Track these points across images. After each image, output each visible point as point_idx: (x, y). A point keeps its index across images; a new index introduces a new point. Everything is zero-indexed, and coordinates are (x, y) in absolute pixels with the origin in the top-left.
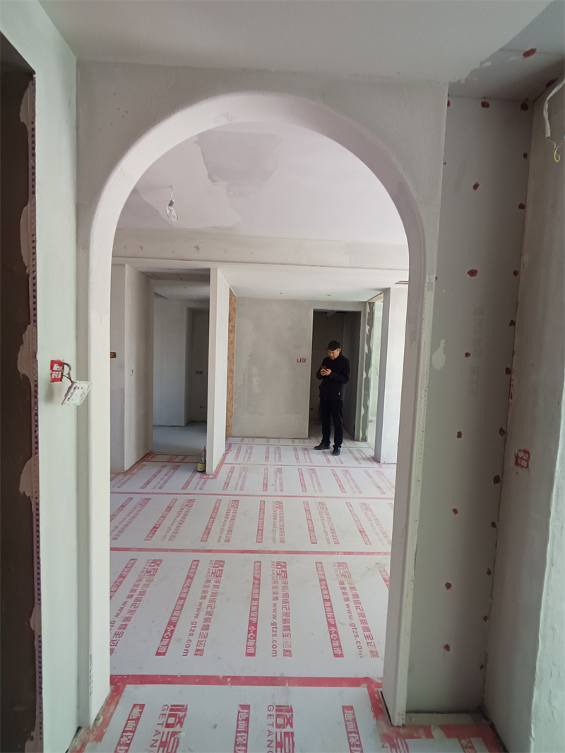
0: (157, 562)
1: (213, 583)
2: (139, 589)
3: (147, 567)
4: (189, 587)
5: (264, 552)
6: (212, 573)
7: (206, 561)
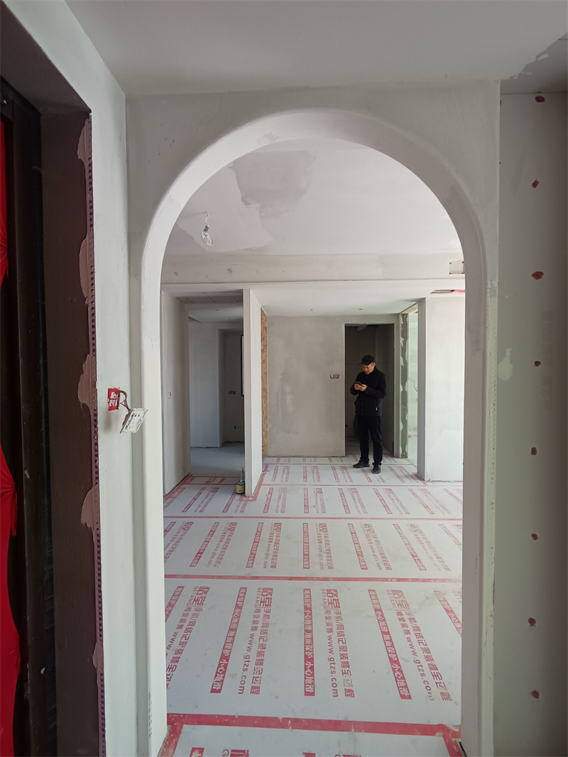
0: (204, 590)
1: (262, 613)
2: (188, 619)
3: (195, 595)
4: (239, 617)
5: (312, 579)
6: (261, 602)
7: (253, 587)
